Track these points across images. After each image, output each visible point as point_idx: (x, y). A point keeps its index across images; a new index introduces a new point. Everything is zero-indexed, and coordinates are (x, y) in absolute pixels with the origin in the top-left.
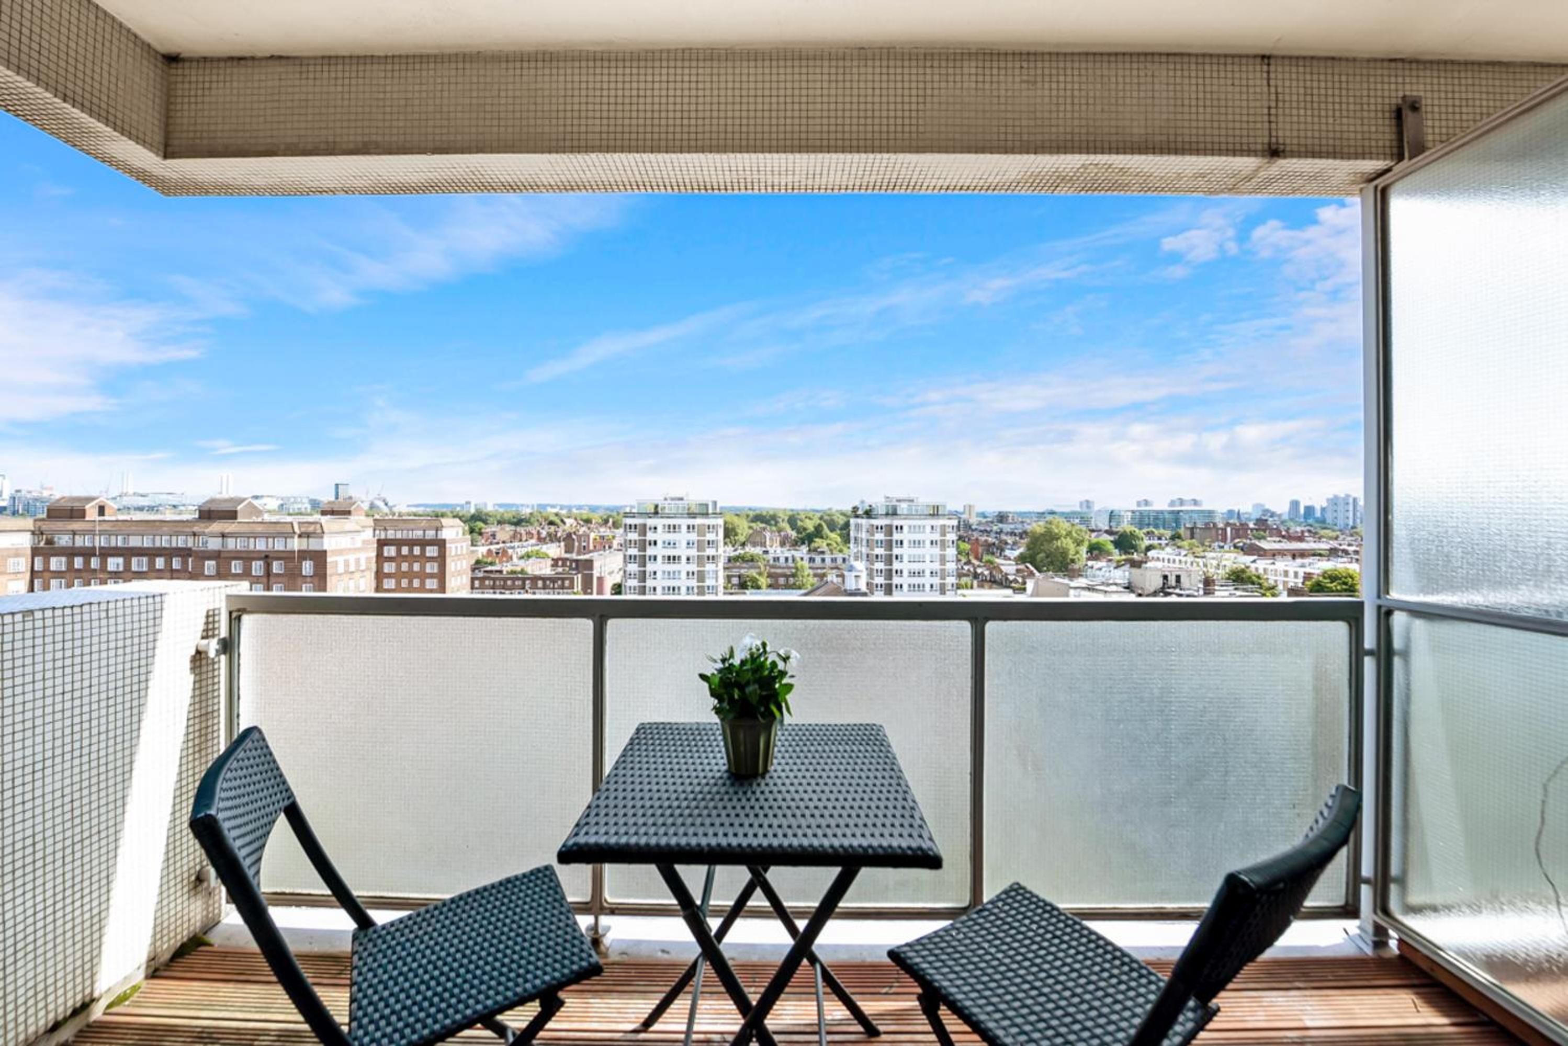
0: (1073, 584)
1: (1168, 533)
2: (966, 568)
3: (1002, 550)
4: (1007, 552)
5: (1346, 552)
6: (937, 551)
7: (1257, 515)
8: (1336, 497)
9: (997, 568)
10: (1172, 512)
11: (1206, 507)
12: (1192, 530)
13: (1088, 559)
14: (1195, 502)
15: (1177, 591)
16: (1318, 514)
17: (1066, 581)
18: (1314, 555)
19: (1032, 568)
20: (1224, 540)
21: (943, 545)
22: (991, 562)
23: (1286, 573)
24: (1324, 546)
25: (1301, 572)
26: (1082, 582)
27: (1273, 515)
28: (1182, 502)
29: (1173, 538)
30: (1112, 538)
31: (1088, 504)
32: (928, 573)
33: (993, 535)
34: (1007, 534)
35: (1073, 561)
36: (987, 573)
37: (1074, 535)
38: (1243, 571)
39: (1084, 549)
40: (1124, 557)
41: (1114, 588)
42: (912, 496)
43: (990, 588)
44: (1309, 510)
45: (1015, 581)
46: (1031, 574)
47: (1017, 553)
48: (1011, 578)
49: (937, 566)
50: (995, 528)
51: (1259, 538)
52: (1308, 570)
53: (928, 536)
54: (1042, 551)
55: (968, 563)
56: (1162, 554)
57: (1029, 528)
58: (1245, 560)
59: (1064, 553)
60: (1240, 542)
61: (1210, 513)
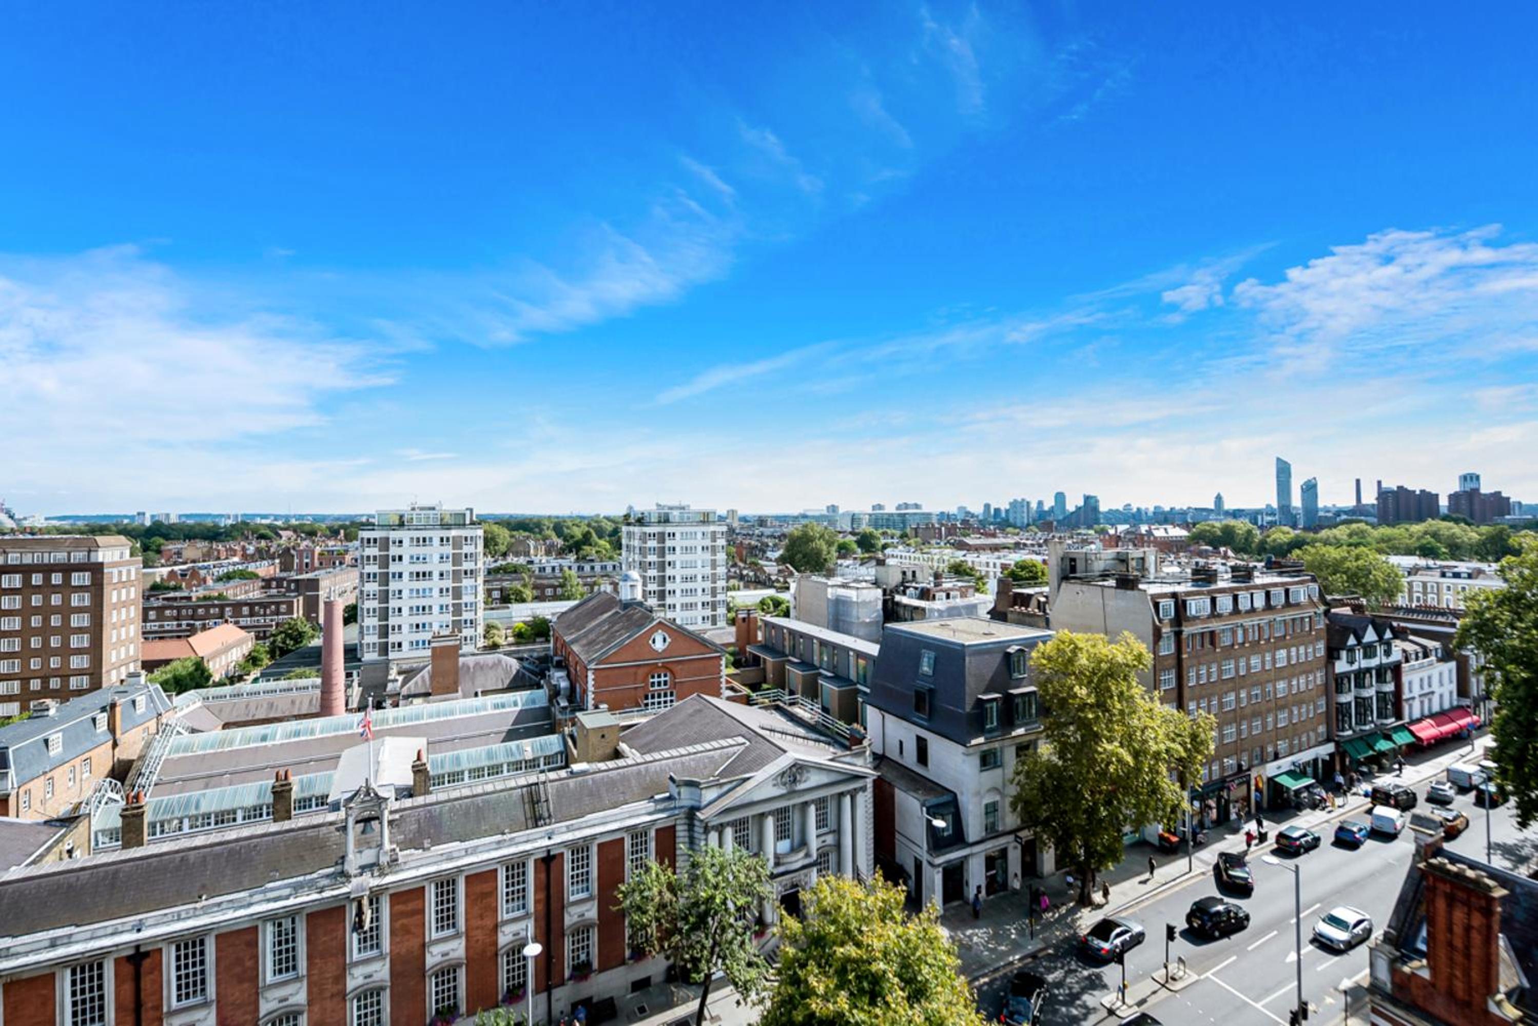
0: (830, 583)
1: (898, 533)
2: (733, 570)
3: (764, 552)
4: (769, 554)
5: (1025, 545)
6: (708, 556)
7: (961, 516)
8: (1015, 501)
9: (761, 569)
10: (899, 515)
11: (925, 510)
12: (916, 529)
13: (838, 558)
14: (917, 506)
15: (914, 584)
16: (1003, 515)
17: (824, 580)
18: (1005, 548)
19: (791, 568)
20: (940, 538)
21: (714, 550)
22: (756, 564)
23: (988, 564)
24: (1010, 541)
25: (998, 562)
26: (838, 580)
27: (973, 516)
28: (907, 506)
29: (902, 537)
30: (854, 538)
31: (833, 508)
32: (699, 578)
33: (755, 538)
34: (768, 537)
35: (825, 560)
36: (751, 574)
37: (827, 537)
38: (960, 565)
39: (834, 549)
40: (867, 555)
41: (864, 585)
42: (683, 504)
43: (755, 588)
44: (997, 511)
45: (777, 581)
46: (791, 574)
47: (777, 554)
48: (773, 578)
49: (708, 571)
50: (757, 532)
51: (965, 536)
52: (1003, 561)
53: (700, 542)
54: (800, 552)
55: (735, 565)
56: (896, 552)
57: (785, 530)
58: (960, 555)
59: (818, 553)
60: (952, 539)
61: (928, 515)
